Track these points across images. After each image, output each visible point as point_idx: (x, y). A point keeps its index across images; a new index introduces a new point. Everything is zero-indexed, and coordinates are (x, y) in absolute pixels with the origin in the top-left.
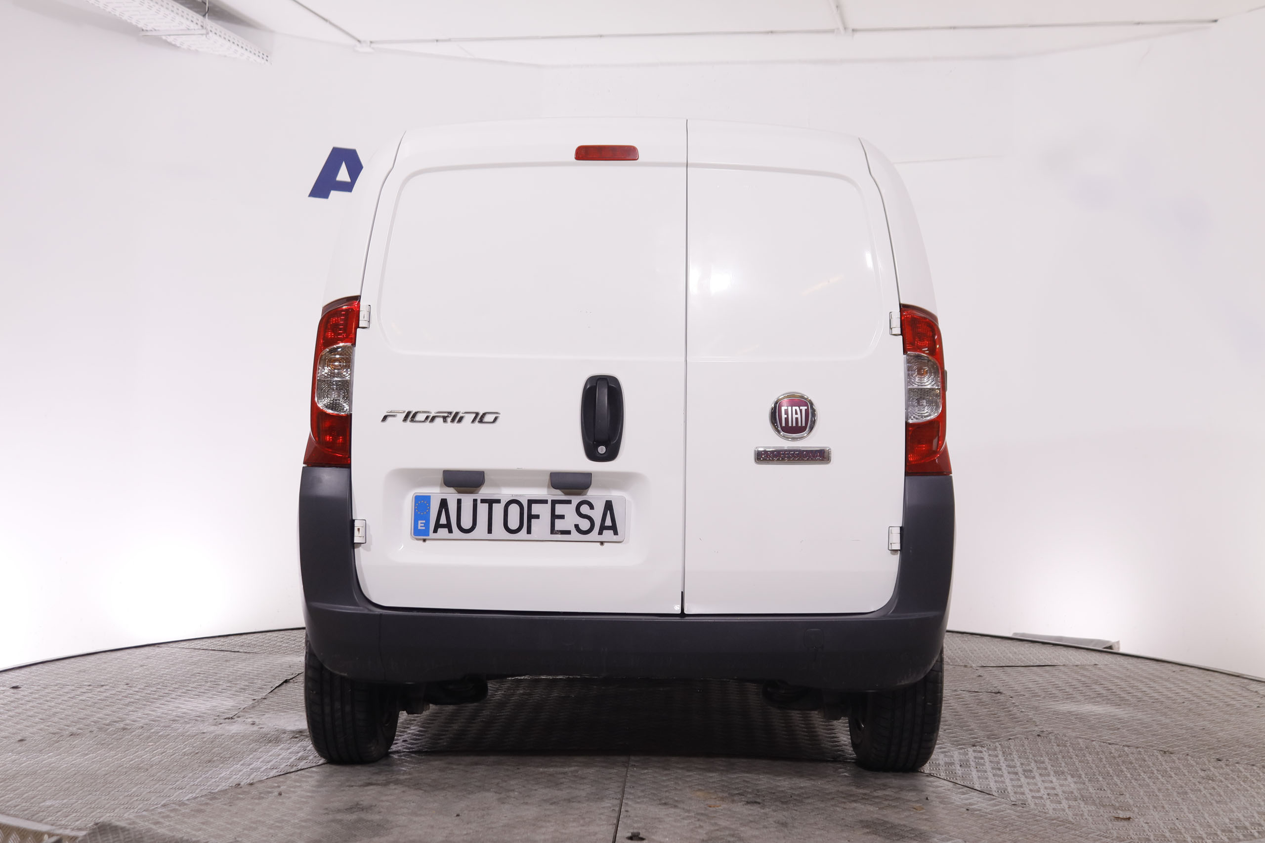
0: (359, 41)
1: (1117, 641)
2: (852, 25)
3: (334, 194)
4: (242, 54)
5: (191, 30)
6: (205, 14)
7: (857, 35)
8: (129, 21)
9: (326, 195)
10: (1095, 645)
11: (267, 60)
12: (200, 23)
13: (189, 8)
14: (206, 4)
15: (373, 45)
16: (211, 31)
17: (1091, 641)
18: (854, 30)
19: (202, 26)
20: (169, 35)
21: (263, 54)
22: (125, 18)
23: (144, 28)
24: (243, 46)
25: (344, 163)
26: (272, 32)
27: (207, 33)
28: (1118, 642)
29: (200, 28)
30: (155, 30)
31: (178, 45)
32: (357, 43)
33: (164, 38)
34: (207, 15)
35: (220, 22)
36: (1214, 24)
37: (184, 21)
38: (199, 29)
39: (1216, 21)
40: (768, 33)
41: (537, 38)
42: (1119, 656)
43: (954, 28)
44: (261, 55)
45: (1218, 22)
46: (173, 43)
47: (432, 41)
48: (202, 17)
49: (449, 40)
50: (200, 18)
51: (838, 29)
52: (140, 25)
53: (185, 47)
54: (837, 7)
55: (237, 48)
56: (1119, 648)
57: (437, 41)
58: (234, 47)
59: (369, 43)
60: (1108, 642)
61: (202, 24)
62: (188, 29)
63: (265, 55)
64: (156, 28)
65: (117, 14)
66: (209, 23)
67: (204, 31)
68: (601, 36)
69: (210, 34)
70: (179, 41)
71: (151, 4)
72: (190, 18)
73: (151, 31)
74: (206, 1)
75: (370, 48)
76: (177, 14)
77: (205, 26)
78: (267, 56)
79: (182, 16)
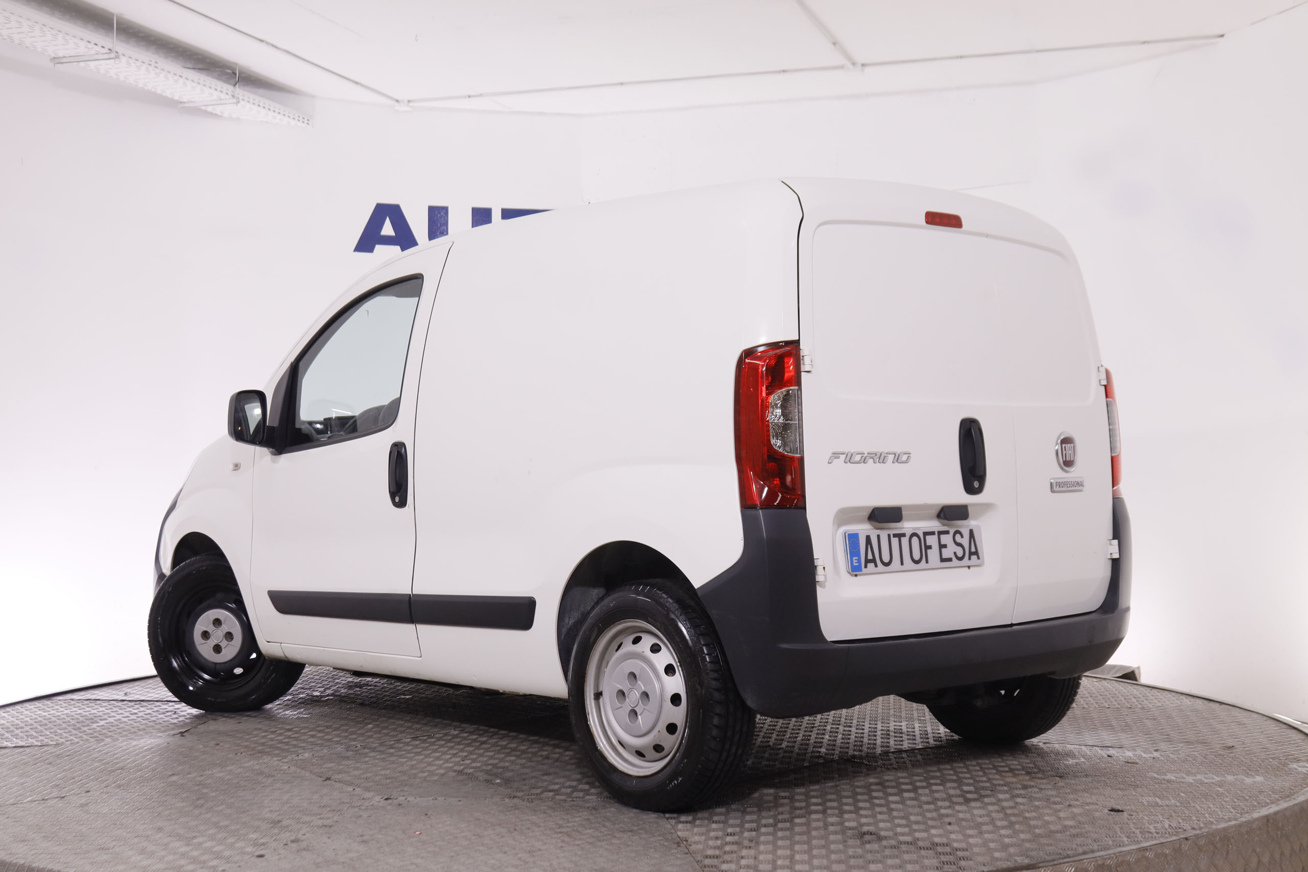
0: (397, 101)
2: (861, 60)
3: (378, 248)
4: (282, 119)
5: (223, 99)
6: (236, 84)
7: (867, 69)
8: (164, 94)
9: (370, 249)
11: (308, 124)
12: (230, 93)
13: (217, 79)
14: (236, 74)
15: (411, 104)
16: (243, 100)
18: (863, 65)
19: (233, 96)
20: (208, 106)
21: (303, 118)
22: (159, 92)
23: (181, 100)
24: (279, 111)
25: (388, 218)
26: (313, 97)
27: (238, 102)
29: (231, 97)
30: (192, 102)
31: (219, 114)
32: (396, 104)
33: (203, 108)
34: (238, 85)
35: (261, 91)
36: (1221, 39)
37: (213, 91)
38: (230, 99)
39: (1222, 36)
40: (779, 72)
41: (562, 89)
43: (961, 57)
44: (301, 119)
45: (1225, 36)
46: (214, 112)
47: (465, 97)
48: (232, 87)
49: (481, 95)
50: (230, 88)
51: (846, 64)
52: (176, 98)
53: (225, 115)
54: (834, 44)
55: (274, 114)
57: (469, 97)
58: (271, 113)
59: (406, 102)
61: (232, 94)
62: (221, 99)
63: (306, 119)
64: (193, 100)
65: (150, 88)
66: (240, 91)
67: (235, 100)
68: (622, 84)
69: (242, 102)
70: (218, 110)
71: (176, 78)
72: (219, 89)
73: (188, 102)
74: (235, 70)
75: (411, 107)
76: (204, 85)
77: (236, 96)
78: (308, 120)
79: (210, 88)
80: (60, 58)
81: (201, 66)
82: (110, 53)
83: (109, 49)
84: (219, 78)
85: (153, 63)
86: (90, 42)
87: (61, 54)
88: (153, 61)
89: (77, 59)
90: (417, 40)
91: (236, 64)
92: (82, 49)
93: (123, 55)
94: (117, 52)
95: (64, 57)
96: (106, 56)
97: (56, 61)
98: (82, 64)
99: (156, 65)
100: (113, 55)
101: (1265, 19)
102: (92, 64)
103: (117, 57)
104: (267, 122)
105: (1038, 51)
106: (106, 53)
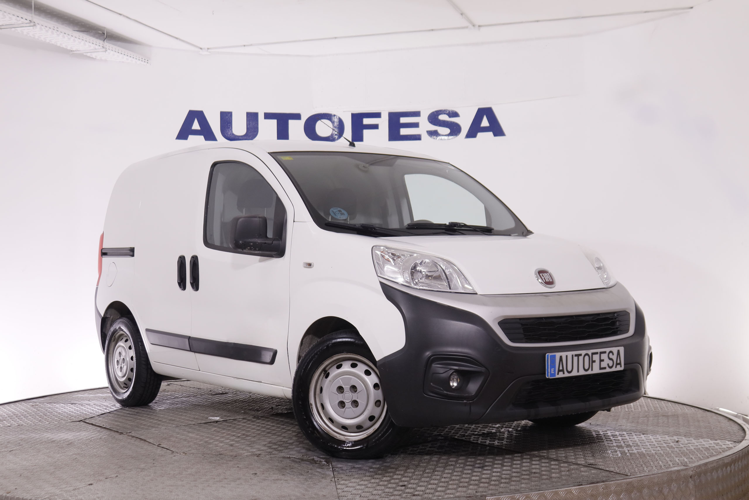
0: (201, 49)
2: (478, 23)
3: (190, 137)
4: (132, 60)
5: (97, 49)
7: (482, 29)
8: (61, 46)
9: (186, 138)
11: (147, 63)
12: (101, 45)
14: (104, 34)
15: (209, 50)
16: (109, 49)
18: (479, 26)
19: (103, 47)
20: (87, 53)
22: (58, 45)
23: (72, 50)
24: (131, 56)
25: (196, 119)
26: (150, 46)
27: (106, 51)
29: (102, 48)
30: (78, 50)
31: (95, 57)
33: (85, 54)
34: (105, 40)
35: (119, 43)
36: (691, 10)
37: (91, 44)
38: (101, 49)
39: (692, 8)
40: (430, 30)
41: (300, 41)
43: (537, 21)
44: (143, 60)
46: (91, 56)
47: (241, 46)
49: (251, 45)
50: (101, 42)
51: (469, 26)
52: (69, 48)
53: (98, 58)
54: (462, 14)
55: (127, 57)
57: (244, 46)
58: (125, 57)
59: (206, 49)
61: (103, 46)
62: (96, 49)
63: (146, 60)
64: (79, 49)
65: (53, 43)
66: (107, 44)
67: (104, 50)
68: (336, 38)
69: (108, 51)
70: (94, 55)
71: (69, 37)
72: (95, 43)
73: (76, 51)
74: (104, 31)
75: (210, 52)
76: (86, 41)
77: (105, 47)
78: (148, 61)
79: (89, 42)
80: (0, 26)
81: (83, 29)
82: (30, 23)
83: (30, 21)
84: (94, 36)
85: (56, 28)
86: (18, 17)
87: (1, 24)
88: (56, 27)
89: (11, 26)
90: (214, 14)
91: (105, 28)
92: (14, 20)
93: (38, 24)
94: (34, 22)
95: (3, 25)
96: (28, 25)
98: (13, 29)
99: (57, 29)
100: (32, 24)
102: (19, 30)
103: (34, 25)
104: (123, 62)
105: (583, 17)
106: (28, 23)
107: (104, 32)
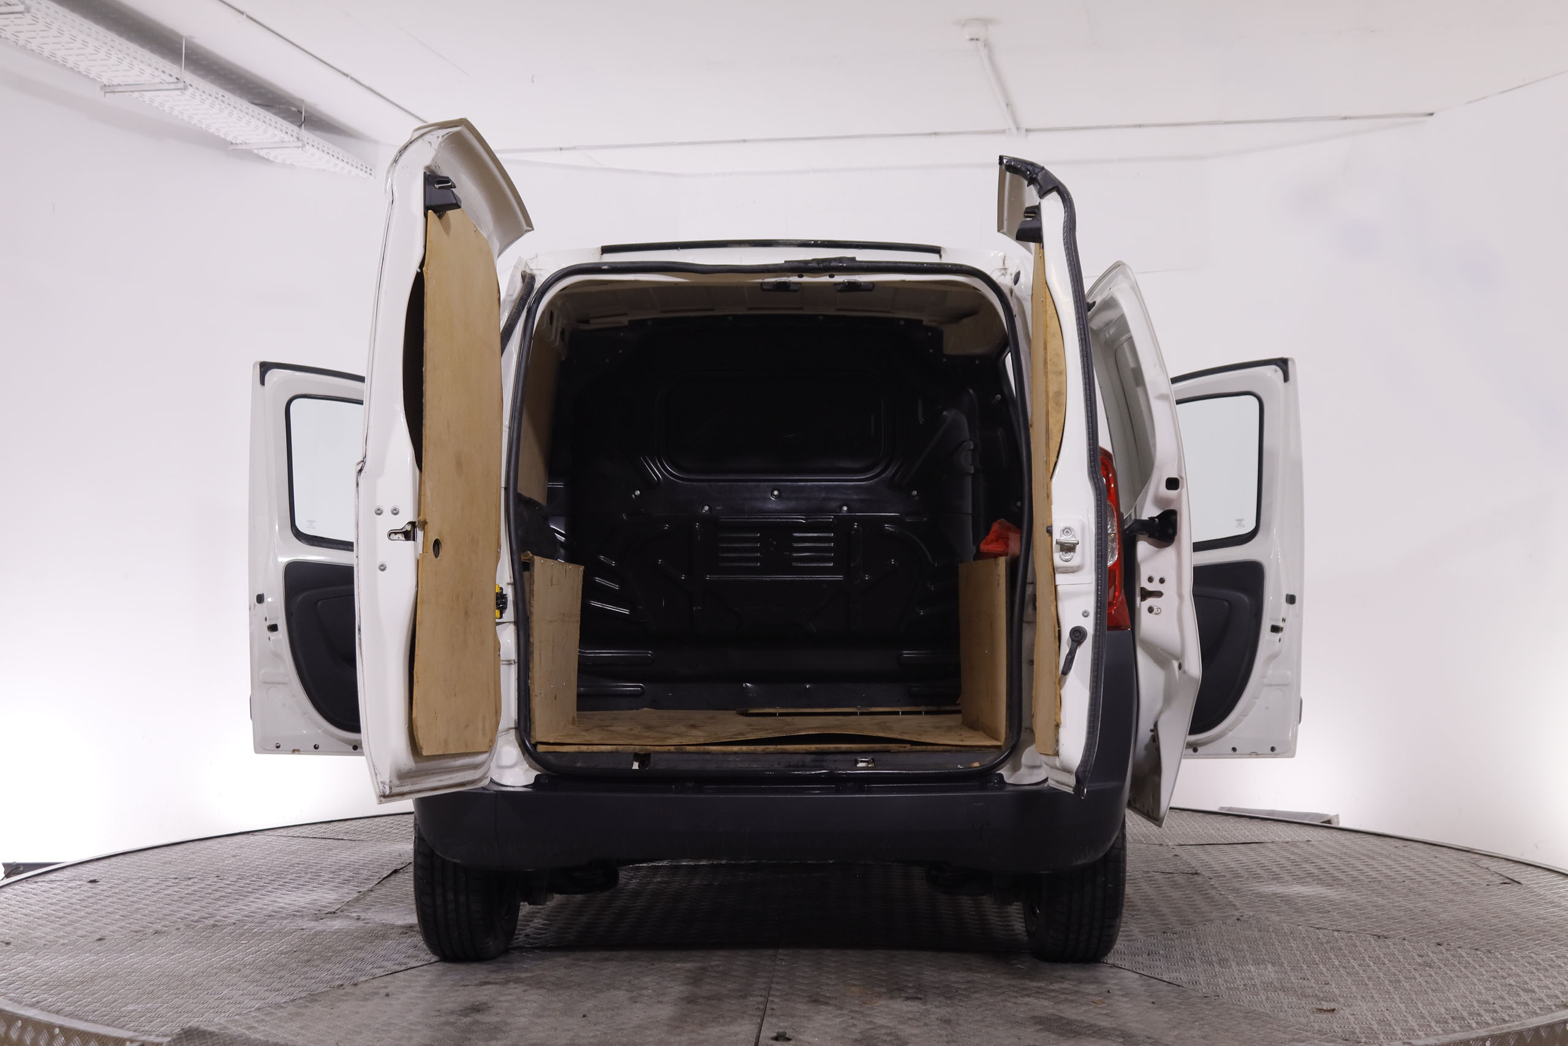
1: (1335, 814)
2: (1025, 125)
4: (343, 168)
5: (286, 142)
6: (301, 125)
7: (1032, 136)
8: (216, 134)
10: (1311, 820)
11: (371, 174)
12: (295, 135)
13: (283, 118)
14: (302, 113)
16: (308, 143)
17: (1307, 815)
18: (1027, 130)
19: (298, 138)
20: (262, 149)
21: (366, 168)
22: (212, 130)
23: (234, 142)
24: (343, 158)
26: (376, 142)
27: (304, 146)
28: (1337, 816)
29: (296, 140)
30: (246, 143)
31: (272, 159)
33: (256, 151)
34: (303, 125)
35: (318, 133)
36: (1429, 118)
37: (276, 132)
38: (294, 141)
39: (1432, 114)
40: (931, 134)
41: (673, 144)
42: (1336, 830)
43: (1140, 126)
44: (364, 168)
45: (1434, 115)
46: (266, 157)
47: (556, 149)
48: (297, 128)
49: (575, 148)
50: (295, 128)
51: (1009, 129)
52: (229, 138)
53: (279, 160)
54: (1007, 105)
55: (337, 161)
56: (1338, 822)
57: (561, 149)
58: (334, 161)
60: (1326, 815)
61: (298, 136)
62: (283, 142)
63: (369, 168)
64: (247, 141)
65: (204, 126)
66: (305, 134)
67: (300, 144)
68: (744, 141)
69: (307, 146)
70: (272, 154)
71: (241, 115)
72: (284, 130)
73: (242, 144)
74: (302, 109)
76: (269, 125)
77: (301, 138)
78: (371, 170)
79: (274, 128)
80: (113, 85)
82: (177, 83)
83: (176, 78)
84: (275, 114)
86: (156, 69)
87: (115, 83)
88: (220, 94)
89: (134, 88)
90: (533, 82)
91: (303, 101)
92: (145, 76)
93: (190, 85)
94: (184, 82)
95: (119, 85)
96: (172, 86)
97: (108, 90)
98: (136, 94)
100: (181, 85)
101: (1485, 97)
102: (148, 95)
103: (184, 88)
104: (324, 170)
105: (1226, 123)
106: (173, 83)
107: (300, 110)
